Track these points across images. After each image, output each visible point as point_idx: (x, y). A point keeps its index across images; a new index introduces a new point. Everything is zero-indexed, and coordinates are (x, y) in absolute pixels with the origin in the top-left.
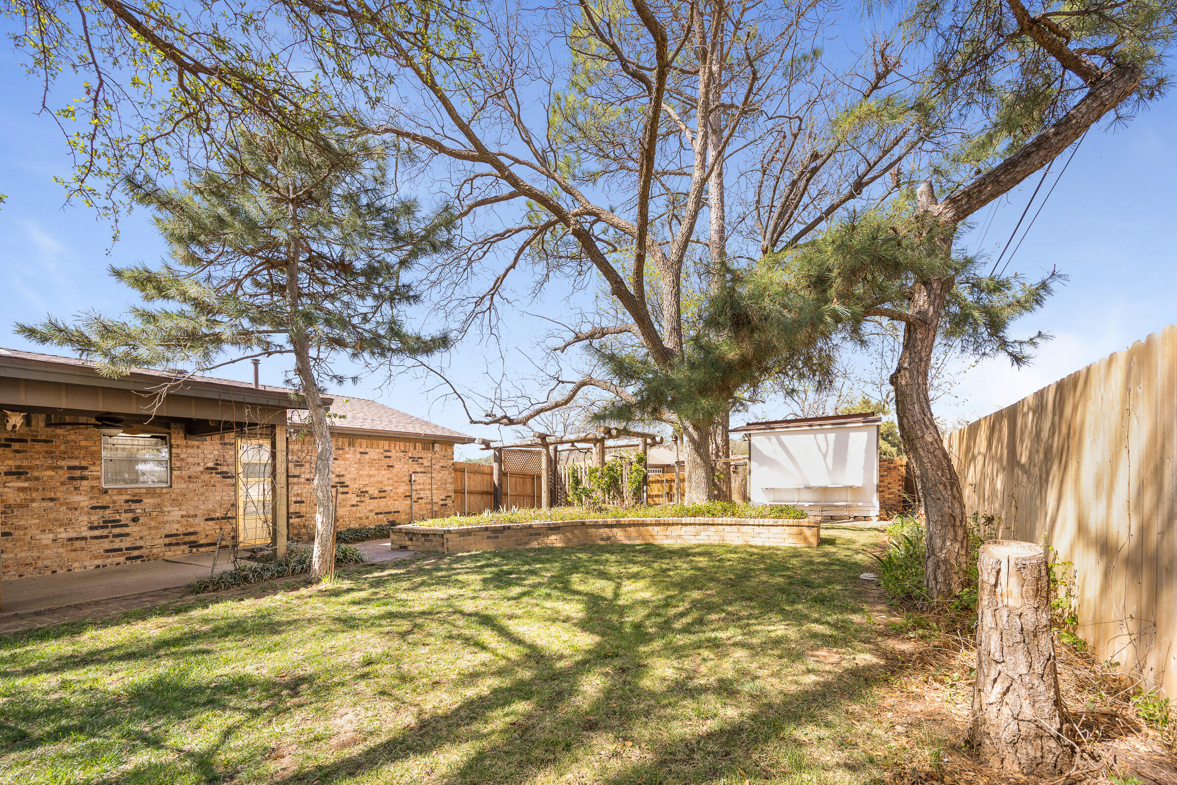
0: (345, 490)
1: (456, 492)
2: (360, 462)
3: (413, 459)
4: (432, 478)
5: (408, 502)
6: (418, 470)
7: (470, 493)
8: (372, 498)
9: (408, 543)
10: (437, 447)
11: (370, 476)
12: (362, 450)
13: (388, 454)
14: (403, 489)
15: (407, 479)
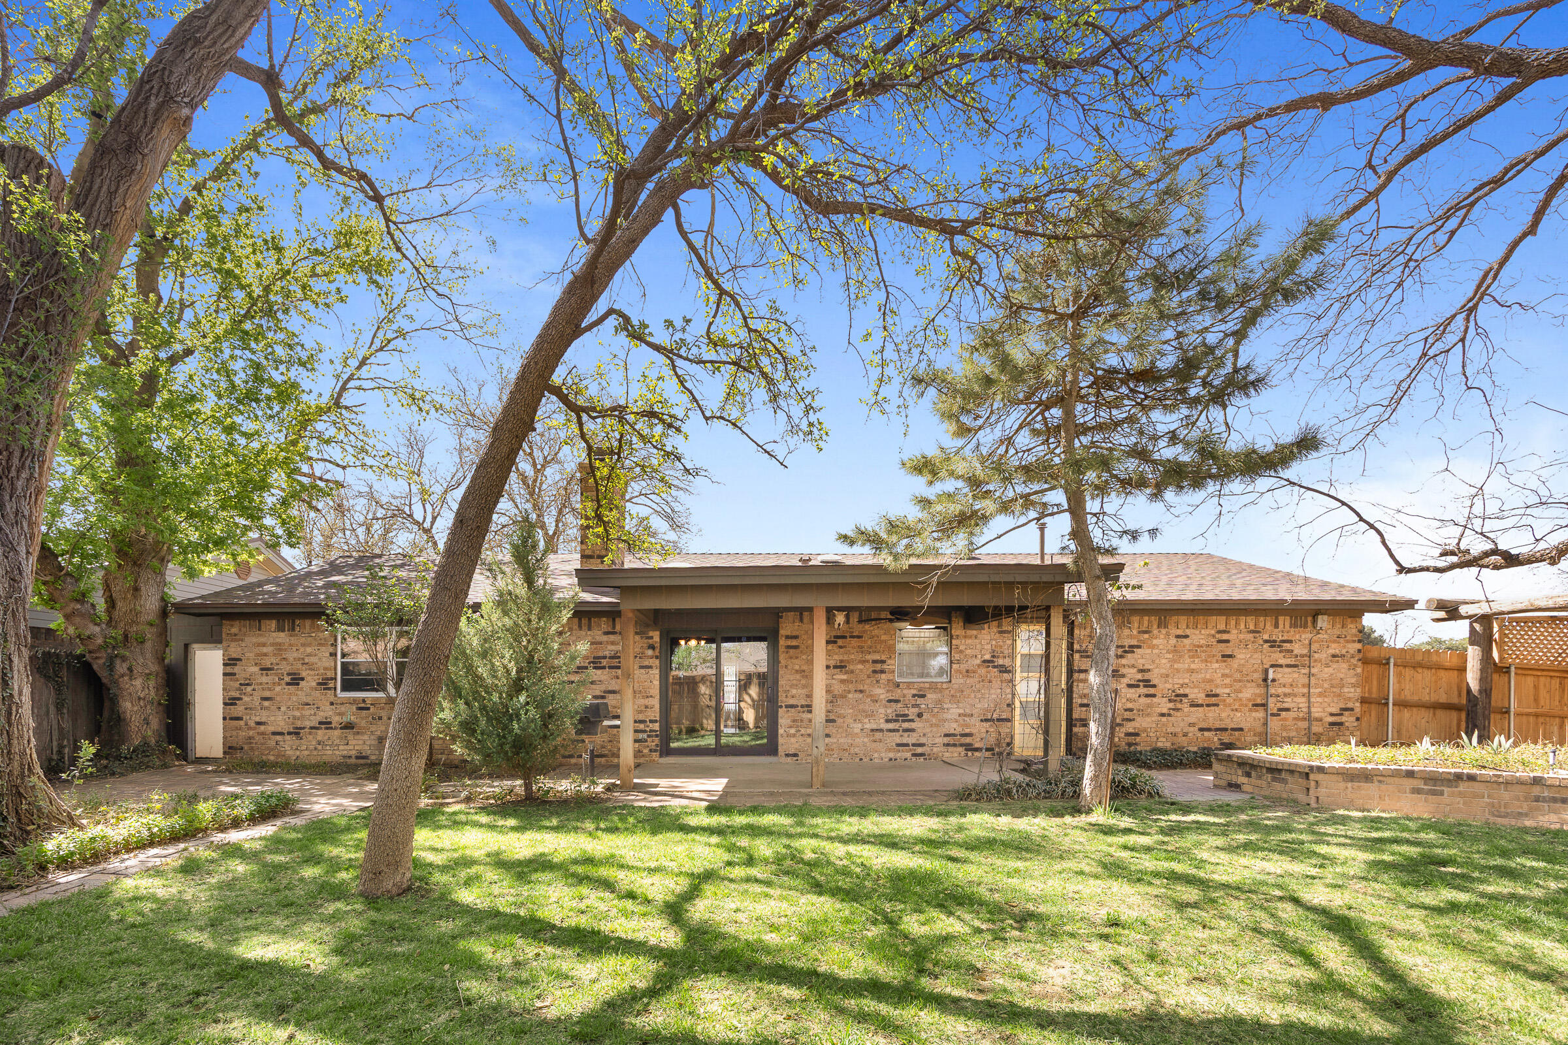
0: (1152, 691)
1: (1363, 701)
2: (1175, 650)
3: (1272, 643)
4: (1310, 675)
5: (1260, 714)
6: (1282, 661)
7: (1401, 704)
8: (1194, 705)
9: (1242, 780)
10: (1323, 621)
11: (1192, 671)
12: (1179, 632)
13: (1225, 637)
14: (1250, 692)
15: (1258, 676)
